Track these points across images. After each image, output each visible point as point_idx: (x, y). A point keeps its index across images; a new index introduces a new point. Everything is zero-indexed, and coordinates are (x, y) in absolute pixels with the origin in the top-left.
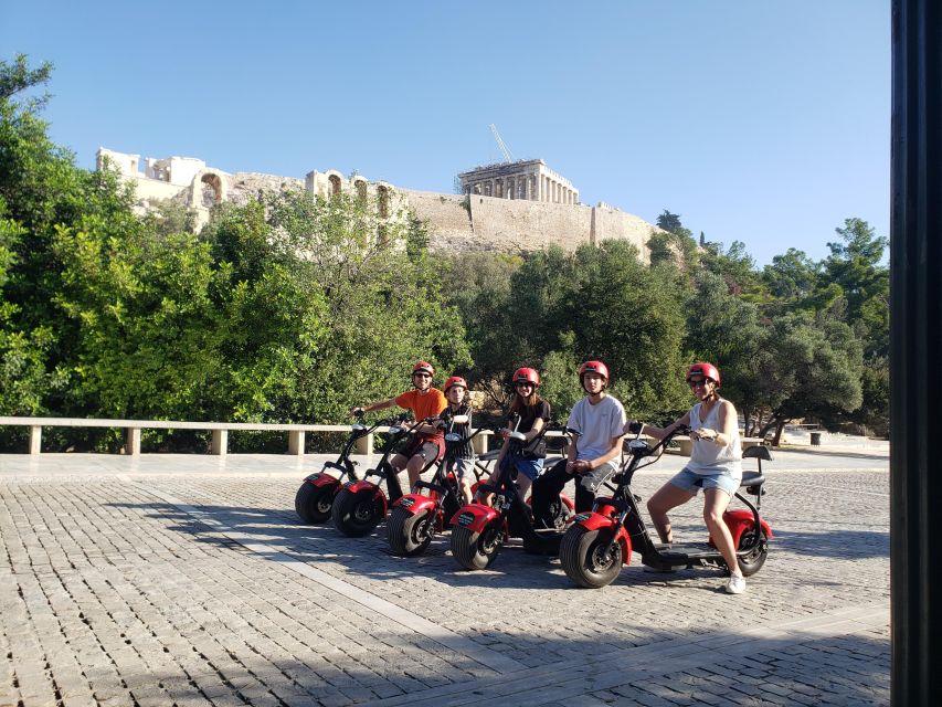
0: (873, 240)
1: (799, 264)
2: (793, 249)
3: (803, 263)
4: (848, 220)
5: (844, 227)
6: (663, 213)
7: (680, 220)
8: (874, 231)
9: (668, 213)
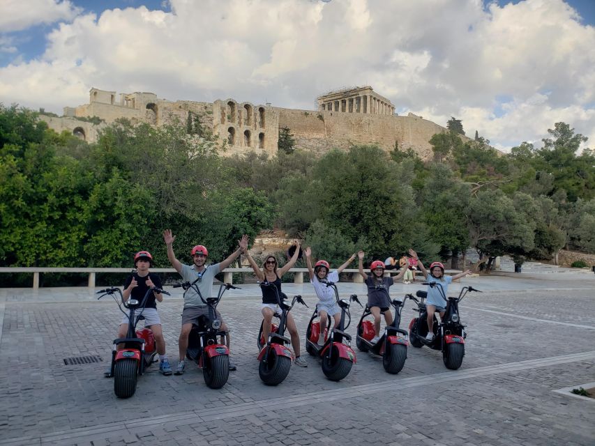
0: (573, 136)
1: (529, 153)
2: (525, 143)
3: (532, 152)
4: (556, 124)
5: (554, 128)
6: (450, 119)
7: (462, 123)
8: (574, 131)
9: (454, 119)
